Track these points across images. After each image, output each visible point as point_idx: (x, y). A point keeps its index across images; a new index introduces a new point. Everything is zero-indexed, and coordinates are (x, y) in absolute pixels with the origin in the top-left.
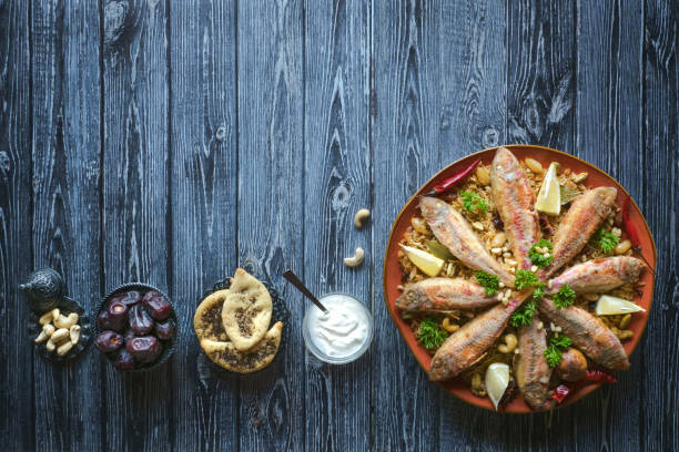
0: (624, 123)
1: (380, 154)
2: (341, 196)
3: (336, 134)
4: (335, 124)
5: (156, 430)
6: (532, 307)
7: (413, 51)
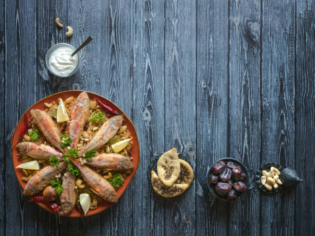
0: (14, 81)
1: (128, 95)
2: (147, 115)
3: (149, 85)
4: (149, 81)
5: (235, 227)
6: (69, 166)
7: (113, 46)
